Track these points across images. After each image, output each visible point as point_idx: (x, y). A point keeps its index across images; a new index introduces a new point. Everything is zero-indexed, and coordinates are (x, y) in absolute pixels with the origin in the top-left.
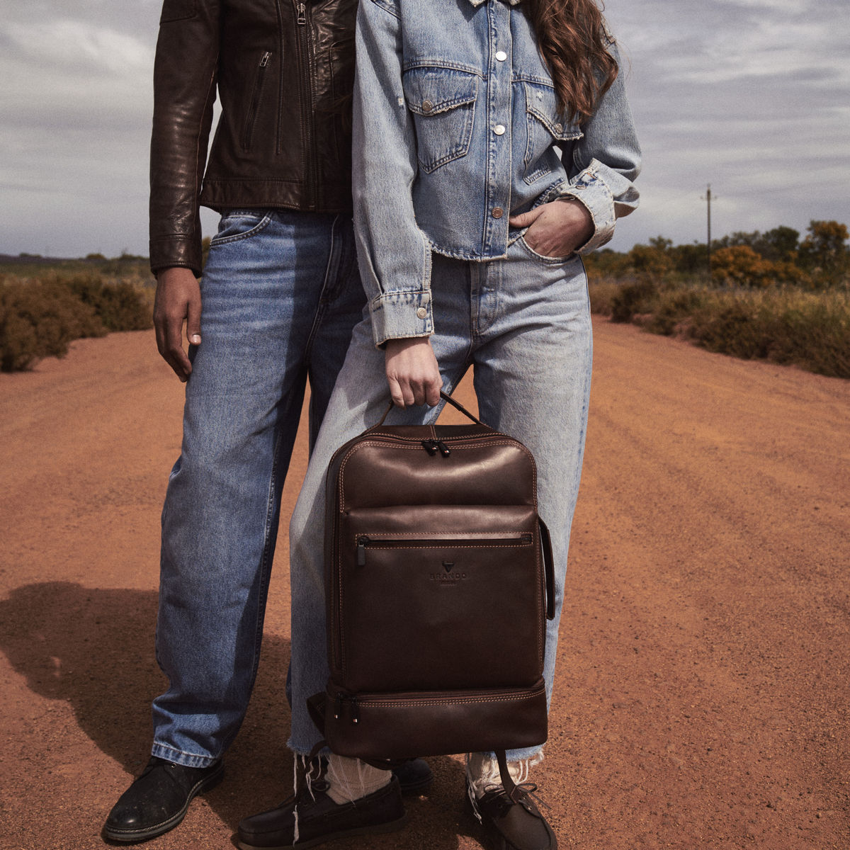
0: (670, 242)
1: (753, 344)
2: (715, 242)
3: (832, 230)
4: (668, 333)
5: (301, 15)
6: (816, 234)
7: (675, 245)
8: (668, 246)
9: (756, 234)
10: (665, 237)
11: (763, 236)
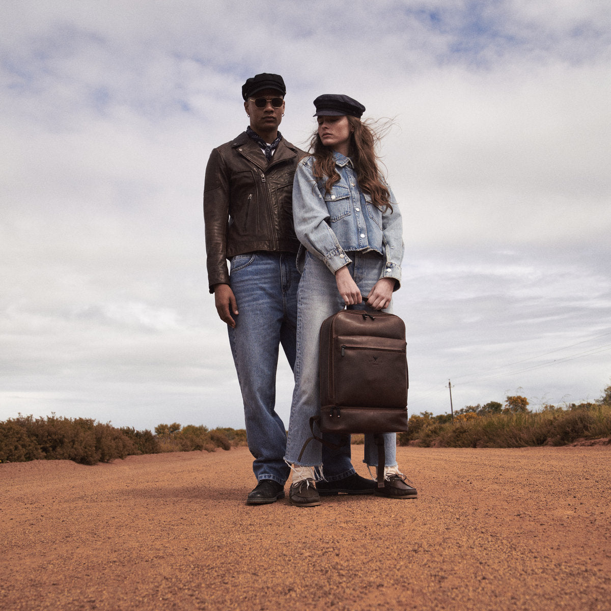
0: (431, 414)
1: (469, 442)
2: (457, 412)
3: (519, 401)
4: (428, 446)
5: (263, 178)
6: (510, 404)
7: (434, 416)
8: (430, 416)
9: (478, 406)
10: (429, 412)
11: (483, 407)
